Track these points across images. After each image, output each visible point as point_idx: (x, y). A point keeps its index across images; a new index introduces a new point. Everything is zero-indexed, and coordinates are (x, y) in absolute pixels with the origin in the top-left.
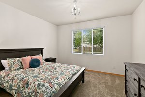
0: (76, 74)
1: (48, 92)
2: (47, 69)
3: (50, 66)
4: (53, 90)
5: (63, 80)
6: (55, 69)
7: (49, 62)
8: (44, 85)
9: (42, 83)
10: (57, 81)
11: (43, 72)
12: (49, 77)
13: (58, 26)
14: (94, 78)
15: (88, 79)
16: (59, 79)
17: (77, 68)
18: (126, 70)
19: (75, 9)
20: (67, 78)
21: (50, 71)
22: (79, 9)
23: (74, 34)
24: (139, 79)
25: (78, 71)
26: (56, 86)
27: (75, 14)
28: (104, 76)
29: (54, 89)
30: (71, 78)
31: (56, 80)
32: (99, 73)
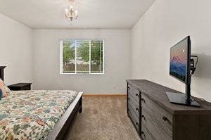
0: (73, 101)
1: (38, 134)
2: (22, 102)
3: (25, 96)
4: (45, 129)
5: (57, 112)
6: (38, 99)
7: (19, 92)
8: (26, 126)
9: (22, 123)
10: (49, 115)
11: (14, 107)
12: (32, 113)
13: (34, 29)
14: (94, 104)
15: (87, 107)
16: (51, 112)
17: (73, 93)
18: (128, 87)
19: (71, 12)
20: (63, 108)
21: (30, 104)
22: (76, 12)
23: (64, 44)
24: (140, 93)
25: (75, 98)
26: (49, 123)
27: (71, 18)
28: (104, 99)
29: (46, 127)
30: (68, 107)
31: (47, 114)
32: (98, 96)
